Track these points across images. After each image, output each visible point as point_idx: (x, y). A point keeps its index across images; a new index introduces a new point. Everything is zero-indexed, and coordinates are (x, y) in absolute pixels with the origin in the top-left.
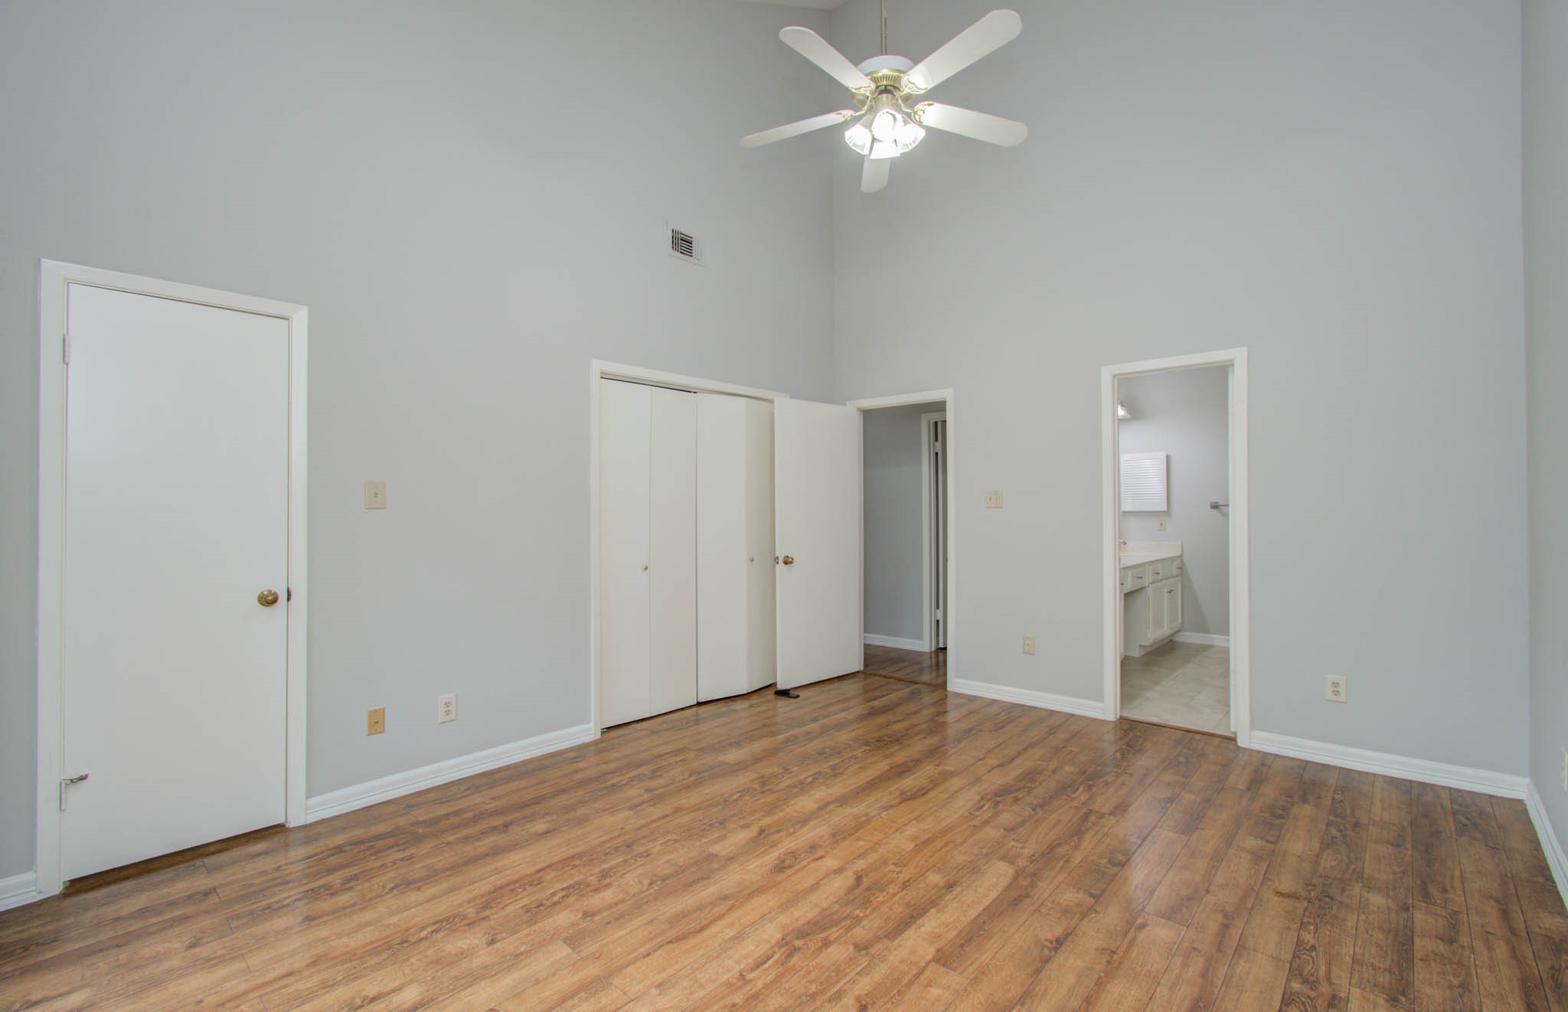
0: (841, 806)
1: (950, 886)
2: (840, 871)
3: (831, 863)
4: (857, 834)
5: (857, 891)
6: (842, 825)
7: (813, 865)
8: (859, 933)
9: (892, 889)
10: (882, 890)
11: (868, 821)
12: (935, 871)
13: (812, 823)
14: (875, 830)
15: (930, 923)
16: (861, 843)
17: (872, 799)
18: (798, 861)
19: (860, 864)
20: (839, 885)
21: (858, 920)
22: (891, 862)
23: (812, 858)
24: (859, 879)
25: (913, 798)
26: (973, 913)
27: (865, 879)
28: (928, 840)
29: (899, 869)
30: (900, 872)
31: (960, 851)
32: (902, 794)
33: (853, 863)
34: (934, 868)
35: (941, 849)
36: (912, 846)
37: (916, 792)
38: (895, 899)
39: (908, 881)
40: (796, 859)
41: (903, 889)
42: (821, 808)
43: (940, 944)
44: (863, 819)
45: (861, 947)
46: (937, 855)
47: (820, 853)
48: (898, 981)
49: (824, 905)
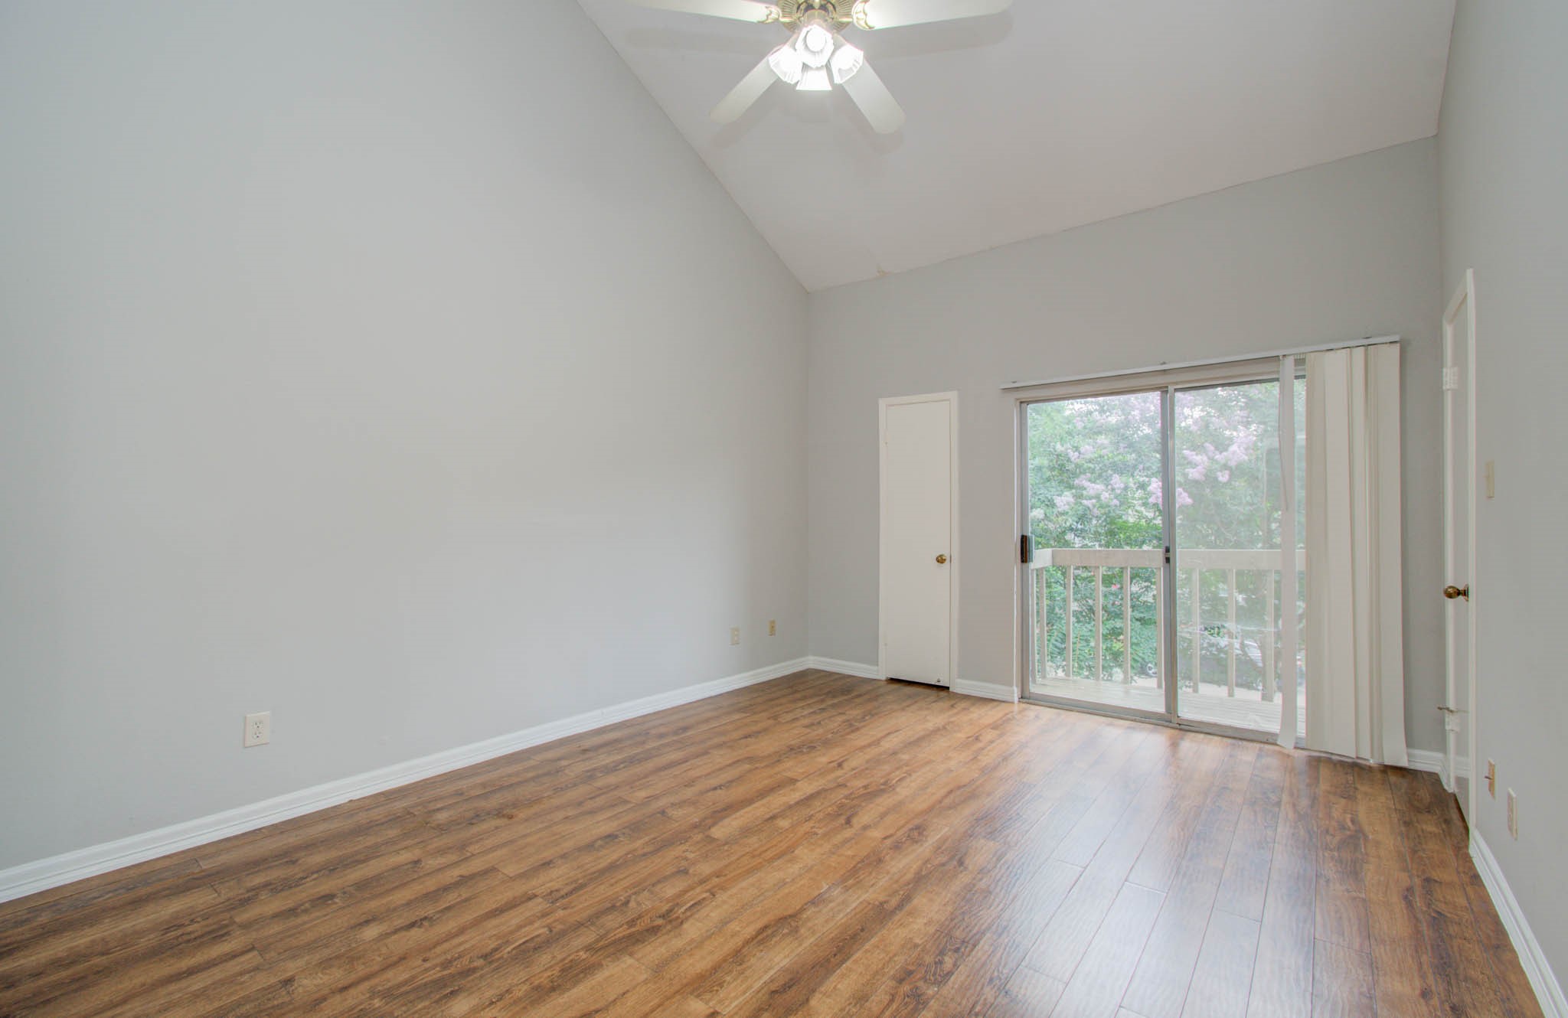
0: (881, 904)
1: (773, 818)
2: (865, 828)
3: (876, 834)
4: (854, 863)
5: (848, 814)
6: (874, 874)
7: (891, 831)
8: (846, 792)
9: (821, 815)
10: (829, 814)
11: (844, 880)
12: (781, 829)
13: (909, 876)
14: (835, 868)
15: (795, 796)
16: (849, 853)
17: (841, 918)
18: (906, 835)
19: (848, 833)
20: (864, 818)
21: (846, 798)
22: (819, 836)
23: (895, 837)
24: (848, 822)
25: (783, 920)
26: (764, 801)
27: (843, 822)
28: (779, 858)
29: (813, 830)
30: (812, 828)
31: (750, 847)
32: (796, 930)
33: (855, 834)
34: (781, 831)
35: (769, 849)
36: (796, 852)
37: (773, 935)
38: (819, 809)
39: (806, 821)
40: (909, 836)
41: (812, 815)
42: (907, 899)
43: (792, 787)
44: (851, 882)
45: (843, 785)
46: (775, 843)
47: (888, 842)
48: (820, 774)
49: (872, 806)
